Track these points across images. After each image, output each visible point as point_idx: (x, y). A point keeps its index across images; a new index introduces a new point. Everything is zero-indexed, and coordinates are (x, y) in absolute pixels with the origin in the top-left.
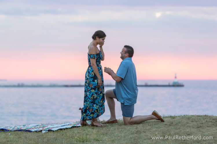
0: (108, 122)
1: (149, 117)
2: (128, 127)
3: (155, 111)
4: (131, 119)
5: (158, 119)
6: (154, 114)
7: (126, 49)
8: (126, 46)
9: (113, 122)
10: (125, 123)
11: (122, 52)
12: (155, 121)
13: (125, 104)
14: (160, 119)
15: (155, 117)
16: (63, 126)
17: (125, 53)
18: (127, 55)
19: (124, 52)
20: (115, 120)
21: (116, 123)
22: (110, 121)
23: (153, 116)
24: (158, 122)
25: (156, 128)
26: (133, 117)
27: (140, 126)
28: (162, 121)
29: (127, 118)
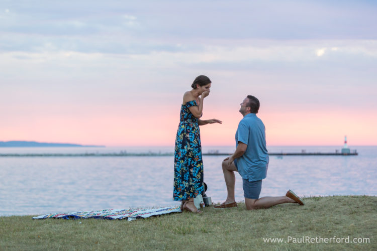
0: (224, 206)
1: (282, 200)
2: (252, 213)
3: (290, 190)
4: (255, 201)
5: (294, 201)
6: (290, 194)
7: (248, 101)
8: (250, 97)
9: (230, 205)
10: (248, 207)
11: (243, 103)
12: (290, 204)
13: (250, 181)
14: (298, 202)
15: (290, 199)
16: (159, 211)
17: (247, 106)
18: (249, 109)
19: (245, 104)
20: (233, 202)
21: (235, 208)
22: (226, 204)
23: (288, 198)
24: (295, 205)
25: (292, 214)
26: (259, 198)
27: (268, 212)
28: (301, 204)
29: (250, 199)
